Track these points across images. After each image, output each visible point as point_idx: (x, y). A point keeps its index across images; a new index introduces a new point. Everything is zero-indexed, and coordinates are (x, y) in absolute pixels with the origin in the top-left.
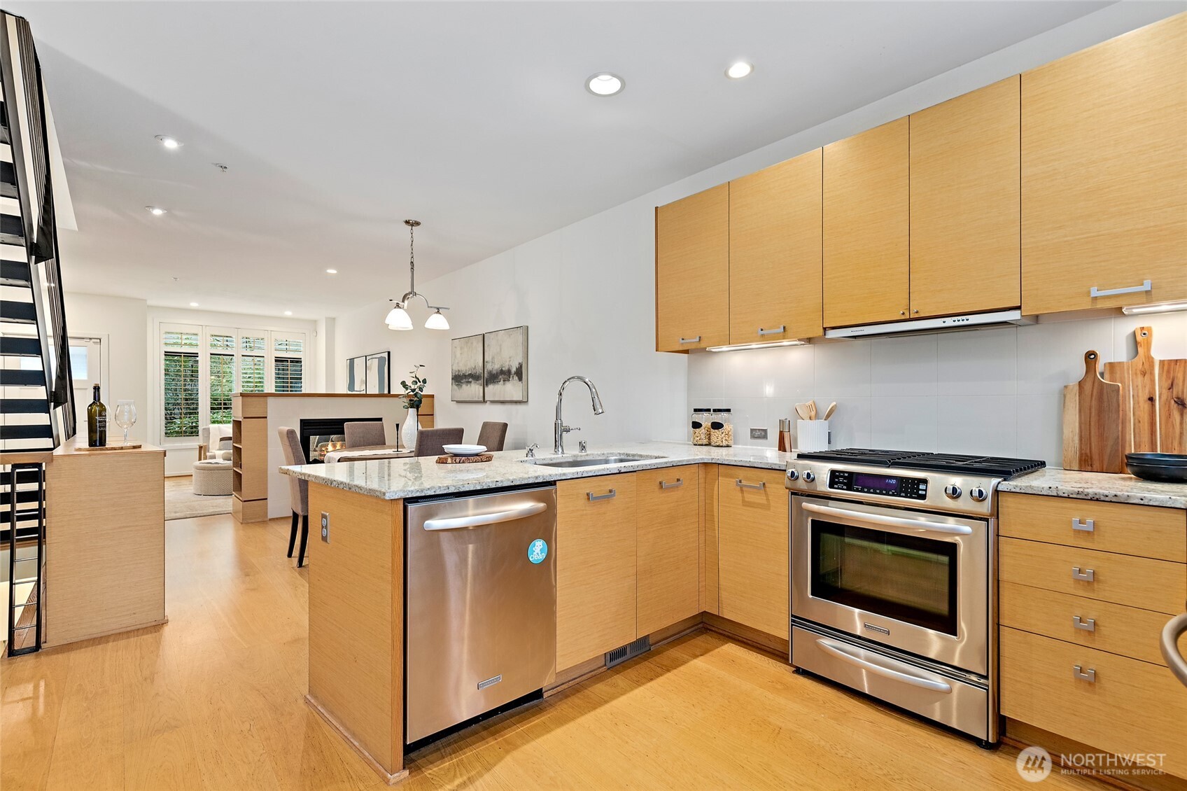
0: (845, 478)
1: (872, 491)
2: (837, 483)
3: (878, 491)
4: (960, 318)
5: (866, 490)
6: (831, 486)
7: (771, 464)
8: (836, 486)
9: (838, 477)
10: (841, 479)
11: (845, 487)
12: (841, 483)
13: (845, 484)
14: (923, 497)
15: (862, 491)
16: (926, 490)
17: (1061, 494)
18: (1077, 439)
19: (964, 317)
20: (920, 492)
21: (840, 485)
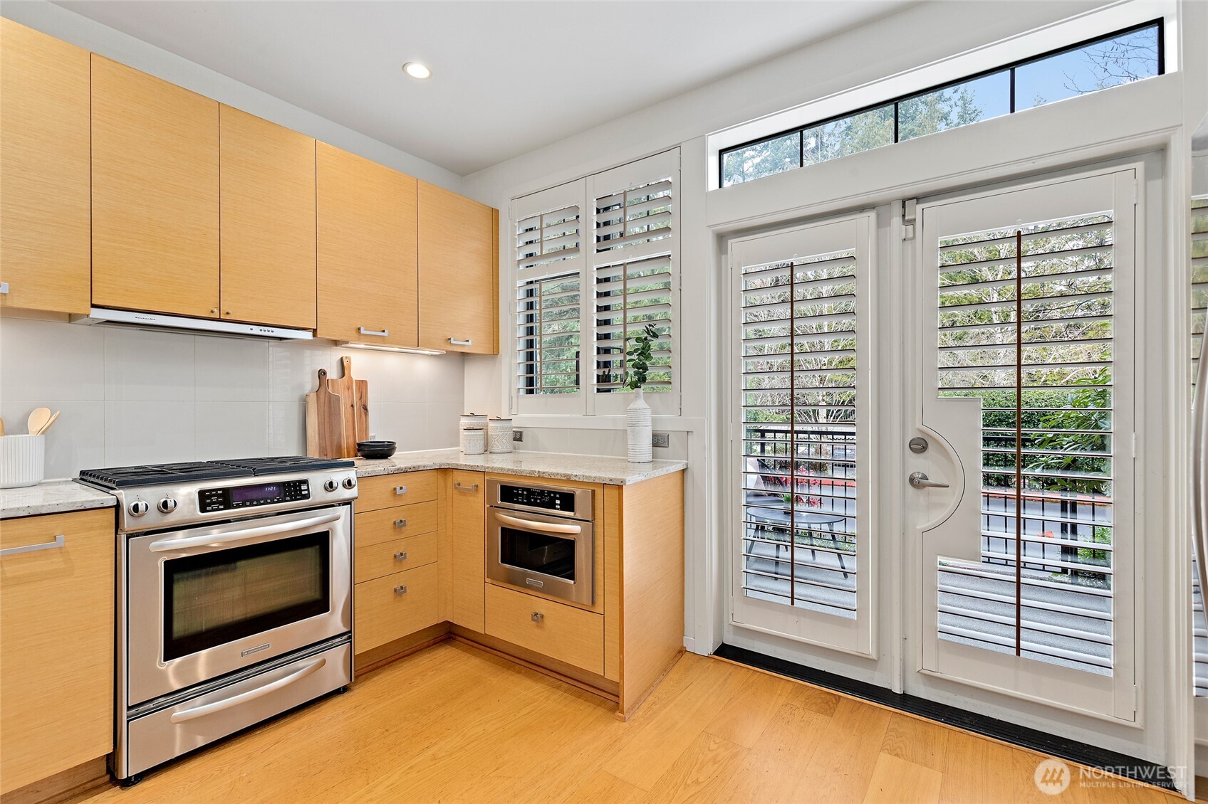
0: (219, 496)
1: (255, 503)
2: (209, 505)
3: (262, 502)
4: (266, 328)
5: (248, 504)
6: (203, 510)
7: (82, 502)
8: (208, 508)
9: (209, 497)
10: (214, 499)
11: (221, 507)
12: (215, 503)
13: (220, 503)
14: (307, 497)
15: (244, 505)
16: (308, 490)
17: (390, 472)
18: (317, 435)
19: (270, 329)
20: (303, 493)
21: (215, 507)
